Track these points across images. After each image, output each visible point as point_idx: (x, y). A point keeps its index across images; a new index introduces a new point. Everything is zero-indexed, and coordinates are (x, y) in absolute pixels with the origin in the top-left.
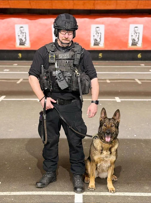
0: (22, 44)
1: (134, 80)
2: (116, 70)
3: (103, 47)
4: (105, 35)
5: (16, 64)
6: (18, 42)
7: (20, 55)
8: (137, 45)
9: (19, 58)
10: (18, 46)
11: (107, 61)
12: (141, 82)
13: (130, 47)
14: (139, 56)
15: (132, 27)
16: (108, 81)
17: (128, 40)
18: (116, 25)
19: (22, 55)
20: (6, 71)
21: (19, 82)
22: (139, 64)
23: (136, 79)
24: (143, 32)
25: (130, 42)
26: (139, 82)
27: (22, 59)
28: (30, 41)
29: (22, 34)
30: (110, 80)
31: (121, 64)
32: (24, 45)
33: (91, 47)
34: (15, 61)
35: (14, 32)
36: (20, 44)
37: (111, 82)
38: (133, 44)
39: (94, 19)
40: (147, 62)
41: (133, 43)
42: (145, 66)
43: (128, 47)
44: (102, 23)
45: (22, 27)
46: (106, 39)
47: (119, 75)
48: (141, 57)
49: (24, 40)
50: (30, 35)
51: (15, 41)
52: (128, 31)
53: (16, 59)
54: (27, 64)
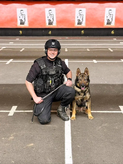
0: (22, 23)
1: (108, 49)
2: (94, 43)
3: (85, 26)
4: (86, 17)
5: (18, 39)
6: (19, 22)
7: (21, 32)
8: (111, 24)
9: (20, 34)
10: (19, 25)
11: (88, 37)
12: (113, 50)
13: (106, 25)
14: (113, 32)
15: (107, 10)
16: (88, 50)
17: (104, 20)
18: (95, 9)
19: (22, 32)
20: (11, 43)
21: (21, 51)
22: (112, 38)
23: (109, 49)
24: (116, 14)
25: (106, 22)
26: (112, 50)
27: (22, 35)
28: (28, 21)
29: (22, 15)
30: (89, 49)
31: (99, 39)
32: (24, 24)
33: (75, 26)
34: (17, 37)
35: (16, 15)
36: (21, 24)
37: (90, 51)
38: (108, 24)
39: (78, 4)
40: (118, 37)
41: (108, 22)
42: (117, 39)
43: (104, 26)
44: (84, 7)
45: (22, 10)
46: (87, 20)
47: (96, 46)
48: (114, 33)
49: (24, 20)
50: (28, 17)
51: (17, 21)
52: (104, 13)
53: (18, 35)
54: (26, 38)
